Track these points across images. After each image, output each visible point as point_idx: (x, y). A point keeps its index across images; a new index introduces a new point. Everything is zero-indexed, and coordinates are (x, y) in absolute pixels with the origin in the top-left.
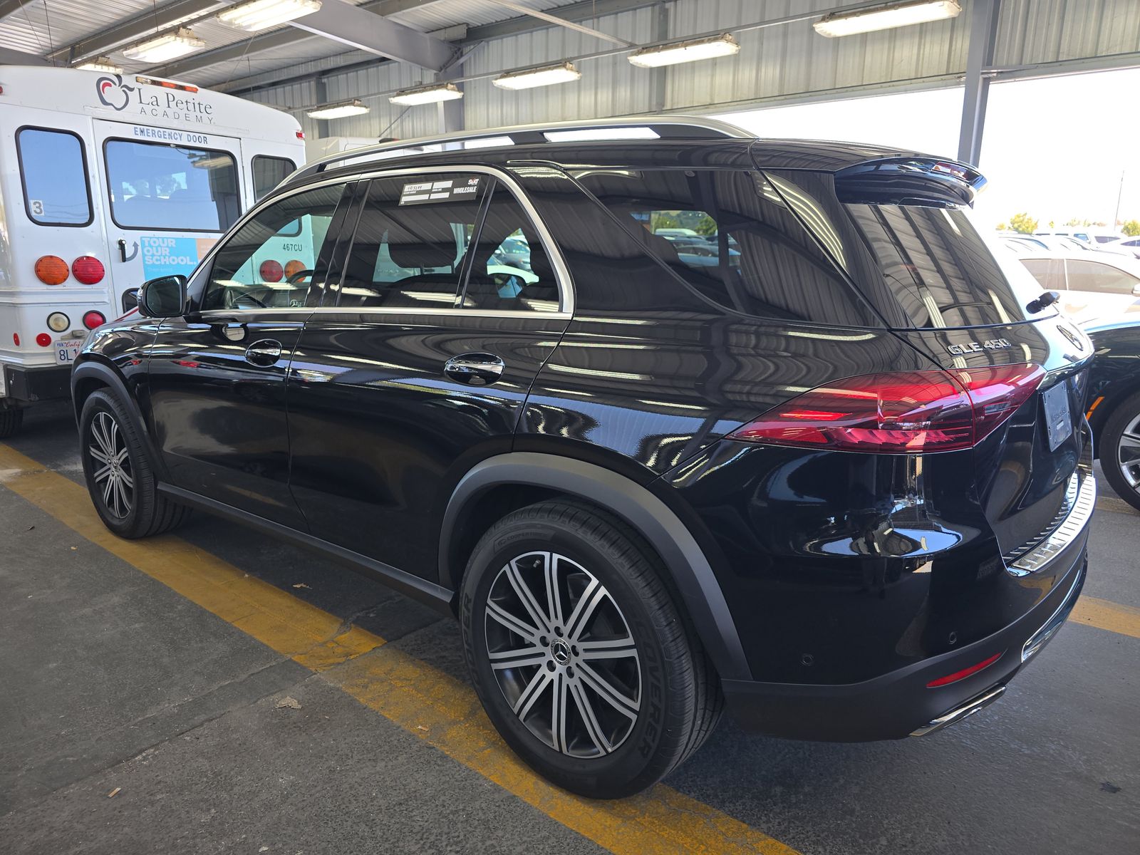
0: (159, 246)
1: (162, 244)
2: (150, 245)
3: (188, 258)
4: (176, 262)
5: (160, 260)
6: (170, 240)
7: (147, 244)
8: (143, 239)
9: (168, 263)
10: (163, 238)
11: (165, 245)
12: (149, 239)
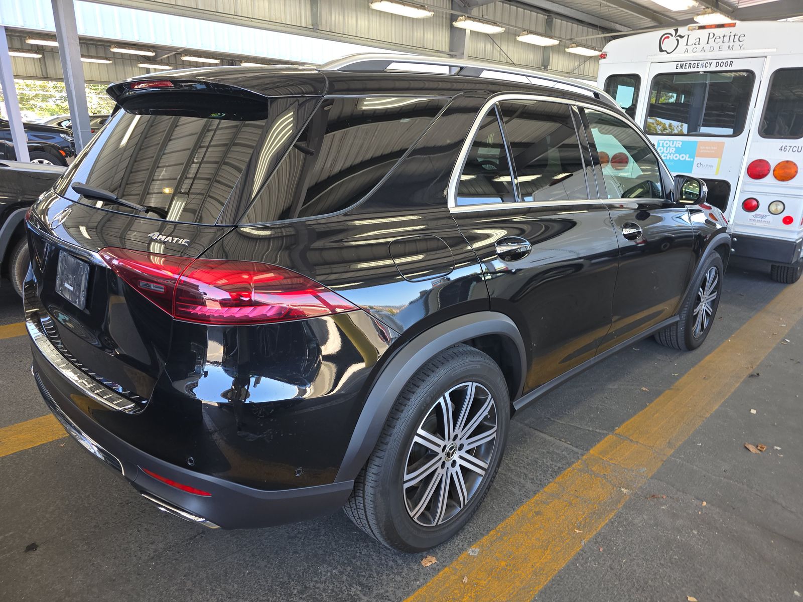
0: (669, 146)
1: (671, 146)
2: (663, 146)
3: (688, 155)
4: (678, 158)
5: (666, 156)
6: (678, 142)
7: (661, 145)
8: (660, 141)
9: (671, 159)
10: (673, 141)
11: (674, 146)
12: (663, 142)
